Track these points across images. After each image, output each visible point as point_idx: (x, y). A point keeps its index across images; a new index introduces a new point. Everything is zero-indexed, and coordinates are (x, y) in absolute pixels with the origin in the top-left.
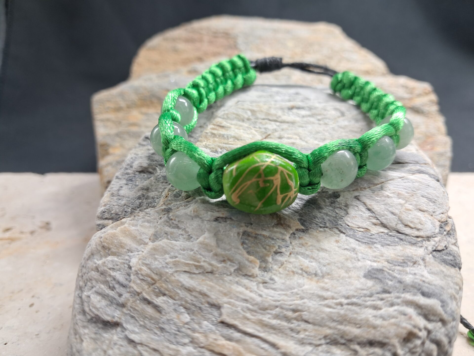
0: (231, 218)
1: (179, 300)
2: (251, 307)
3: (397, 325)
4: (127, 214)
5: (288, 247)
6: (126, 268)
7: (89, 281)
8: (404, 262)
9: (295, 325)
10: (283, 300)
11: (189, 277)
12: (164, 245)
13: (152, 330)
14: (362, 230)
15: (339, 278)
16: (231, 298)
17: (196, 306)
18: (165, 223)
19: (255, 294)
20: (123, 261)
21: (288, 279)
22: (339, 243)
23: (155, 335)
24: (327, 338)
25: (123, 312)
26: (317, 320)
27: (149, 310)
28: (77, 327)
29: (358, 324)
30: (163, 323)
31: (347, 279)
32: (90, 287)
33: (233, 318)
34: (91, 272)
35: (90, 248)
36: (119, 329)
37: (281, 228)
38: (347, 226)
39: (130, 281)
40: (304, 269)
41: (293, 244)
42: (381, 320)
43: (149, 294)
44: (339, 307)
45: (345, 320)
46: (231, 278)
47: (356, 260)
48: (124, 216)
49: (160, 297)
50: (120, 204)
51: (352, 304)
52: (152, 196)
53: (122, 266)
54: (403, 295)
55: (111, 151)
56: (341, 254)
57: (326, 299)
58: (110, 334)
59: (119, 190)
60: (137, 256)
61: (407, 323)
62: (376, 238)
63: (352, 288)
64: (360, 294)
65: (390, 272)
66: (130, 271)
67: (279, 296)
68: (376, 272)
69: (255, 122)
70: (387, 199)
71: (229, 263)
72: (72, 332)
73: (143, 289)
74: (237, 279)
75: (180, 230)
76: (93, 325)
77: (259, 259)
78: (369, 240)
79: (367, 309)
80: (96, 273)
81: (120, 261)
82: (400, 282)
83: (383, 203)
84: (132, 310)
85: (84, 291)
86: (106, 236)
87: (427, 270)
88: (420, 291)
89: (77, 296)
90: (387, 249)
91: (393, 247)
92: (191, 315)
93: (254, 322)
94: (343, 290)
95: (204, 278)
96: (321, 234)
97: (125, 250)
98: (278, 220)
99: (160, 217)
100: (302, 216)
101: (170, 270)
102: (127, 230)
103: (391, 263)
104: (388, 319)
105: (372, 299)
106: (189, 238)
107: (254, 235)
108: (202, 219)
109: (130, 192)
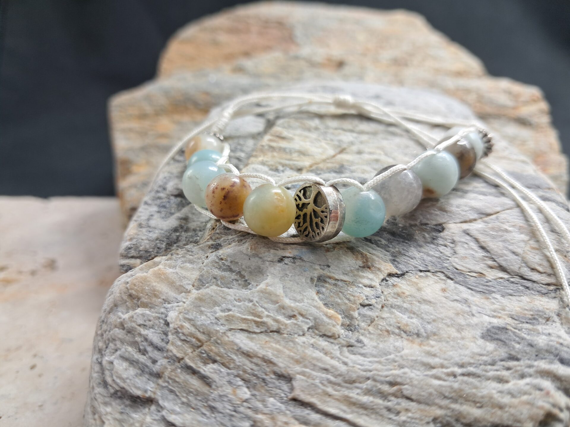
0: (301, 259)
1: (234, 368)
2: (332, 379)
3: (530, 404)
4: (160, 251)
5: (378, 297)
6: (162, 325)
7: (112, 342)
8: (534, 319)
9: (392, 402)
10: (377, 370)
11: (248, 337)
12: (213, 294)
13: (198, 409)
14: (474, 274)
15: (448, 340)
16: (305, 367)
17: (258, 378)
18: (214, 264)
19: (338, 361)
20: (157, 315)
21: (382, 341)
22: (446, 293)
23: (203, 416)
24: (438, 421)
25: (158, 385)
26: (424, 396)
27: (195, 382)
28: (96, 404)
29: (478, 402)
30: (214, 400)
31: (459, 341)
32: (113, 349)
33: (309, 394)
34: (114, 330)
35: (112, 296)
36: (153, 408)
37: (369, 271)
38: (455, 270)
39: (167, 343)
40: (402, 327)
41: (385, 293)
42: (509, 397)
43: (193, 360)
44: (451, 378)
45: (461, 396)
46: (303, 339)
47: (469, 315)
48: (156, 254)
49: (208, 365)
50: (151, 239)
51: (469, 375)
52: (193, 227)
53: (157, 322)
54: (536, 363)
55: (135, 169)
56: (450, 307)
57: (433, 368)
58: (140, 414)
59: (148, 220)
60: (177, 308)
61: (544, 401)
62: (494, 286)
63: (467, 352)
64: (479, 360)
65: (517, 331)
66: (168, 329)
67: (370, 364)
68: (497, 331)
69: (326, 133)
70: (505, 234)
71: (301, 318)
72: (89, 409)
73: (187, 354)
74: (312, 341)
75: (234, 274)
76: (118, 401)
77: (341, 314)
78: (484, 287)
79: (489, 381)
80: (121, 330)
81: (154, 315)
82: (531, 345)
83: (500, 239)
84: (170, 381)
85: (105, 355)
86: (135, 281)
87: (564, 328)
88: (558, 357)
89: (95, 361)
90: (509, 300)
91: (517, 298)
92: (251, 389)
93: (338, 400)
94: (456, 356)
95: (267, 339)
96: (422, 280)
97: (159, 300)
98: (365, 261)
99: (206, 255)
100: (395, 256)
101: (222, 327)
102: (163, 273)
103: (516, 320)
104: (519, 395)
105: (495, 368)
106: (246, 284)
107: (332, 281)
108: (262, 259)
109: (164, 223)
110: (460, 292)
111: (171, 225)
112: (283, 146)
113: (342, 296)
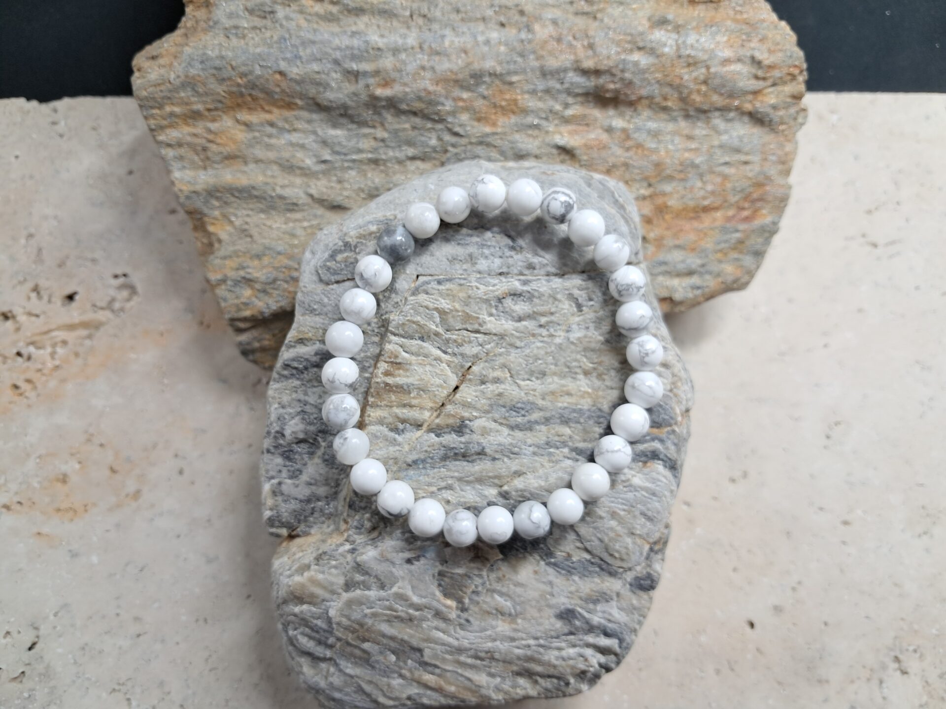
0: (424, 556)
2: (449, 649)
3: (573, 666)
5: (485, 583)
8: (598, 599)
9: (486, 662)
10: (478, 643)
12: (358, 596)
14: (564, 554)
15: (530, 618)
16: (430, 643)
19: (453, 637)
20: (321, 611)
21: (483, 620)
22: (537, 575)
23: (367, 670)
24: (514, 672)
26: (507, 659)
27: (357, 652)
31: (538, 619)
33: (434, 660)
38: (548, 550)
40: (499, 609)
41: (490, 577)
42: (561, 660)
43: (353, 640)
44: (527, 648)
45: (531, 659)
46: (428, 624)
47: (550, 596)
49: (365, 643)
50: (289, 510)
53: (321, 615)
54: (586, 637)
56: (537, 589)
57: (516, 640)
60: (334, 606)
62: (576, 567)
63: (542, 628)
64: (548, 634)
65: (581, 610)
66: (331, 621)
67: (474, 639)
68: (567, 612)
71: (426, 610)
74: (435, 624)
76: (307, 657)
77: (456, 601)
78: (568, 569)
79: (552, 650)
80: (296, 618)
81: (317, 610)
82: (587, 622)
84: (341, 650)
87: (617, 605)
90: (584, 581)
91: (591, 579)
93: (451, 661)
94: (533, 631)
95: (403, 625)
101: (370, 620)
103: (584, 600)
104: (567, 659)
105: (557, 640)
106: (382, 587)
107: (449, 575)
108: (393, 563)
109: (296, 489)
110: (548, 574)
111: (304, 492)
112: (400, 380)
113: (456, 587)
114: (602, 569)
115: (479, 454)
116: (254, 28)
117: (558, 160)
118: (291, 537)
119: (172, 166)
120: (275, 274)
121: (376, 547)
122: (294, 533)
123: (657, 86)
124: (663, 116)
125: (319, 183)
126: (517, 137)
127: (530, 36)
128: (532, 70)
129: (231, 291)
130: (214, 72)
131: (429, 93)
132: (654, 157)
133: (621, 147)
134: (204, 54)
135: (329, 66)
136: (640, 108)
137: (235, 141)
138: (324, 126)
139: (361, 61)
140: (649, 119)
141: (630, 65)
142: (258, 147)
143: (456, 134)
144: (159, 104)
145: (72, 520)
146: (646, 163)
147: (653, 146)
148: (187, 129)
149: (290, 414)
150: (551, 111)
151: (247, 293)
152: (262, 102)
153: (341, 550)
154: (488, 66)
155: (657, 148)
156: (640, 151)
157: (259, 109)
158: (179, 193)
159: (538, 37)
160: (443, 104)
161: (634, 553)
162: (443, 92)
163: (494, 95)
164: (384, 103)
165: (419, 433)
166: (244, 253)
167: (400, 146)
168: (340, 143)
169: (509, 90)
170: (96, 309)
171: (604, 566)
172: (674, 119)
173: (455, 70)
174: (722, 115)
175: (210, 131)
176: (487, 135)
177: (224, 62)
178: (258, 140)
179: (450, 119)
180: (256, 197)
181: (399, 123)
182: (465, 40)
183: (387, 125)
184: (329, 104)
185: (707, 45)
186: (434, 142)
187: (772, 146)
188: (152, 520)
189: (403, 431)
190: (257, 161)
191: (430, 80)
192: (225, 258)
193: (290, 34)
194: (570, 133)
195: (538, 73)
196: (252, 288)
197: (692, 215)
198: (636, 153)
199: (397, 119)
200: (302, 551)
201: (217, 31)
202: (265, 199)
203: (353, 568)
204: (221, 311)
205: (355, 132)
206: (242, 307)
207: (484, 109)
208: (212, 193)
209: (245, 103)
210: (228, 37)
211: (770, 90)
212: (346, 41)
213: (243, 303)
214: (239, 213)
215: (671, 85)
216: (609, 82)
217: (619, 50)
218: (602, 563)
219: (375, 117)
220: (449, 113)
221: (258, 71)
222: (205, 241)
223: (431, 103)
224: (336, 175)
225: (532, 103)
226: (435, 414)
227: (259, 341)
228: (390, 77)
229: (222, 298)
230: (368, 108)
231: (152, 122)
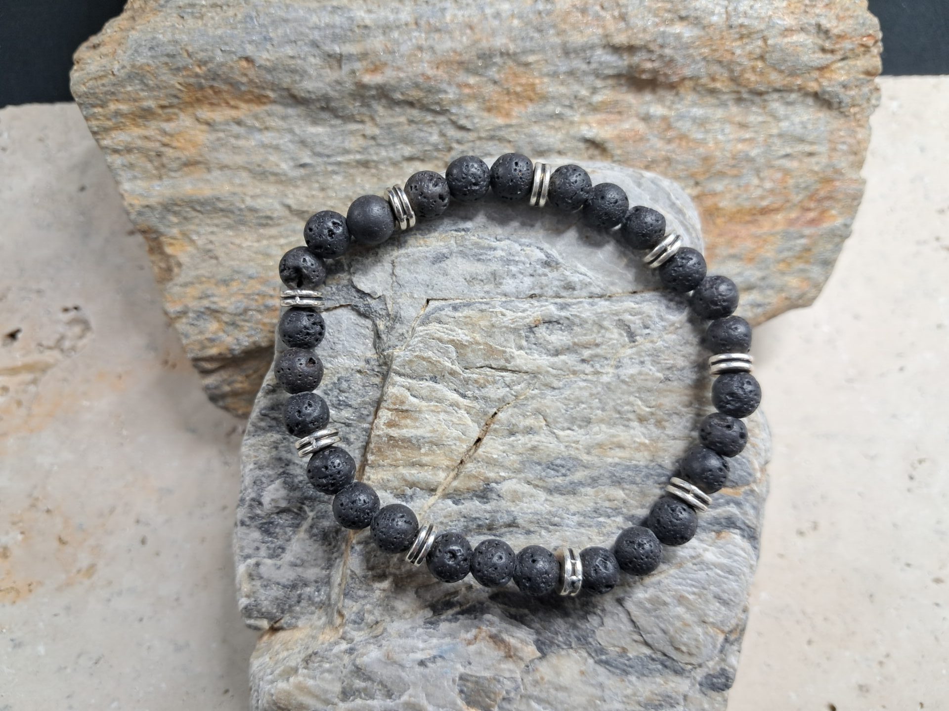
8: (660, 704)
14: (617, 649)
22: (583, 676)
37: (510, 661)
38: (599, 645)
41: (525, 680)
56: (584, 693)
62: (633, 665)
69: (466, 381)
75: (375, 684)
78: (623, 667)
90: (643, 682)
91: (652, 679)
98: (507, 651)
100: (540, 634)
103: (643, 707)
106: (389, 695)
107: (474, 679)
108: (402, 666)
109: (277, 572)
110: (598, 675)
111: (287, 575)
112: (406, 432)
113: (483, 694)
114: (666, 667)
115: (509, 526)
116: (214, 6)
117: (586, 155)
118: (274, 630)
119: (120, 176)
120: (245, 303)
121: (380, 646)
122: (277, 625)
123: (703, 63)
124: (710, 100)
125: (297, 192)
126: (536, 129)
127: (549, 7)
128: (553, 48)
129: (193, 324)
130: (166, 59)
131: (428, 78)
132: (701, 150)
133: (661, 139)
134: (154, 38)
135: (306, 49)
136: (682, 91)
137: (195, 145)
138: (302, 122)
139: (344, 42)
140: (694, 104)
141: (672, 39)
142: (223, 150)
143: (462, 128)
144: (101, 100)
145: (14, 602)
146: (692, 157)
147: (700, 136)
148: (137, 131)
149: (269, 476)
150: (576, 97)
151: (212, 326)
152: (225, 96)
153: (336, 649)
154: (499, 44)
155: (705, 139)
156: (684, 143)
157: (223, 105)
158: (129, 208)
159: (558, 7)
160: (446, 92)
161: (705, 646)
162: (446, 77)
163: (506, 80)
164: (373, 92)
165: (432, 500)
166: (209, 278)
167: (394, 145)
168: (321, 143)
169: (525, 73)
170: (41, 349)
171: (668, 663)
172: (724, 104)
173: (458, 50)
174: (782, 97)
175: (164, 133)
176: (500, 128)
177: (178, 47)
178: (224, 142)
179: (454, 110)
180: (222, 210)
181: (392, 116)
182: (470, 14)
183: (378, 119)
184: (308, 95)
185: (763, 13)
186: (435, 138)
187: (842, 133)
188: (109, 600)
189: (411, 497)
190: (223, 167)
191: (429, 62)
192: (185, 285)
193: (257, 12)
194: (599, 123)
195: (559, 51)
196: (219, 321)
197: (748, 218)
198: (680, 146)
199: (390, 112)
200: (288, 650)
201: (169, 11)
202: (232, 212)
203: (351, 672)
204: (184, 350)
205: (340, 129)
206: (207, 343)
207: (495, 97)
208: (169, 207)
209: (206, 97)
210: (183, 17)
211: (840, 64)
212: (326, 18)
213: (206, 339)
214: (202, 230)
215: (720, 62)
216: (646, 60)
217: (657, 20)
218: (665, 658)
219: (364, 110)
220: (452, 102)
221: (219, 58)
222: (163, 265)
223: (429, 91)
224: (317, 182)
225: (553, 88)
226: (452, 474)
227: (229, 384)
228: (380, 61)
229: (182, 334)
230: (355, 100)
231: (94, 123)
